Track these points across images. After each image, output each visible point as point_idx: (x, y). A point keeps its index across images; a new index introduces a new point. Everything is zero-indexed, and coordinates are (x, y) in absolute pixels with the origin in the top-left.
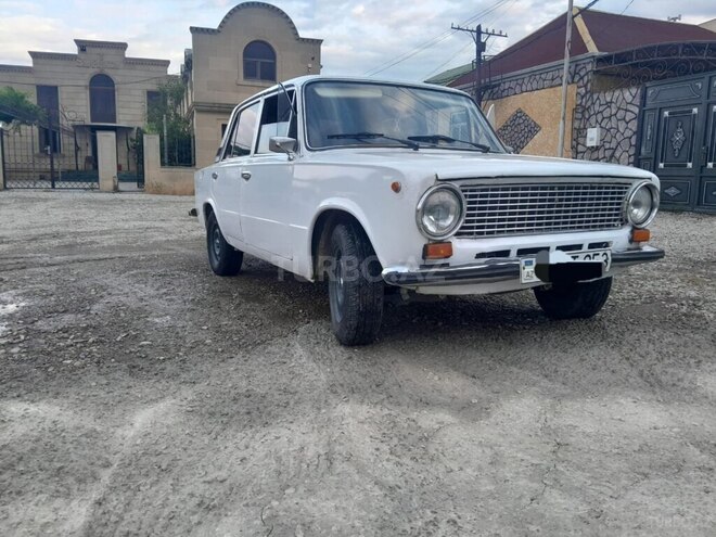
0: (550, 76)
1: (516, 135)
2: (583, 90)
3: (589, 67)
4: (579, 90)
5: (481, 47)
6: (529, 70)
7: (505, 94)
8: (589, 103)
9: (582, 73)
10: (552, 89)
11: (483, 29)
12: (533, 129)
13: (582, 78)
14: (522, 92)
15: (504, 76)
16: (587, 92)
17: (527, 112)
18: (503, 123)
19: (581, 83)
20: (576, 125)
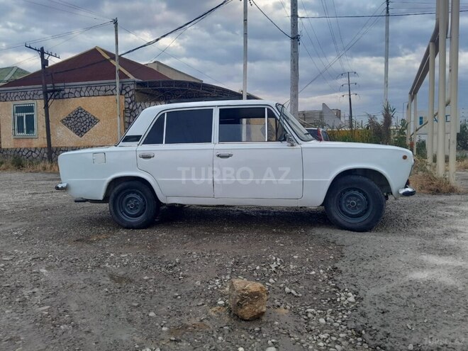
0: (103, 88)
1: (79, 124)
2: (129, 100)
3: (132, 87)
4: (127, 100)
5: (45, 62)
6: (86, 83)
7: (66, 96)
8: (134, 108)
9: (128, 90)
10: (105, 97)
11: (45, 51)
12: (93, 121)
13: (128, 93)
14: (81, 96)
15: (66, 84)
16: (132, 102)
17: (86, 110)
18: (67, 115)
19: (127, 96)
20: (127, 119)
